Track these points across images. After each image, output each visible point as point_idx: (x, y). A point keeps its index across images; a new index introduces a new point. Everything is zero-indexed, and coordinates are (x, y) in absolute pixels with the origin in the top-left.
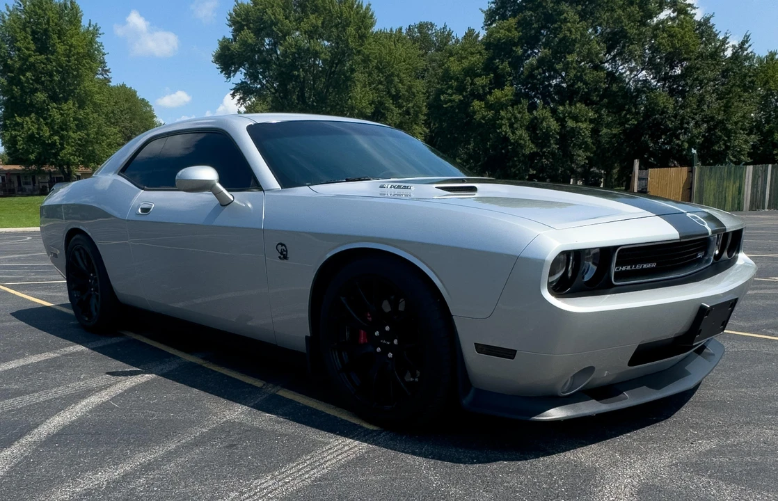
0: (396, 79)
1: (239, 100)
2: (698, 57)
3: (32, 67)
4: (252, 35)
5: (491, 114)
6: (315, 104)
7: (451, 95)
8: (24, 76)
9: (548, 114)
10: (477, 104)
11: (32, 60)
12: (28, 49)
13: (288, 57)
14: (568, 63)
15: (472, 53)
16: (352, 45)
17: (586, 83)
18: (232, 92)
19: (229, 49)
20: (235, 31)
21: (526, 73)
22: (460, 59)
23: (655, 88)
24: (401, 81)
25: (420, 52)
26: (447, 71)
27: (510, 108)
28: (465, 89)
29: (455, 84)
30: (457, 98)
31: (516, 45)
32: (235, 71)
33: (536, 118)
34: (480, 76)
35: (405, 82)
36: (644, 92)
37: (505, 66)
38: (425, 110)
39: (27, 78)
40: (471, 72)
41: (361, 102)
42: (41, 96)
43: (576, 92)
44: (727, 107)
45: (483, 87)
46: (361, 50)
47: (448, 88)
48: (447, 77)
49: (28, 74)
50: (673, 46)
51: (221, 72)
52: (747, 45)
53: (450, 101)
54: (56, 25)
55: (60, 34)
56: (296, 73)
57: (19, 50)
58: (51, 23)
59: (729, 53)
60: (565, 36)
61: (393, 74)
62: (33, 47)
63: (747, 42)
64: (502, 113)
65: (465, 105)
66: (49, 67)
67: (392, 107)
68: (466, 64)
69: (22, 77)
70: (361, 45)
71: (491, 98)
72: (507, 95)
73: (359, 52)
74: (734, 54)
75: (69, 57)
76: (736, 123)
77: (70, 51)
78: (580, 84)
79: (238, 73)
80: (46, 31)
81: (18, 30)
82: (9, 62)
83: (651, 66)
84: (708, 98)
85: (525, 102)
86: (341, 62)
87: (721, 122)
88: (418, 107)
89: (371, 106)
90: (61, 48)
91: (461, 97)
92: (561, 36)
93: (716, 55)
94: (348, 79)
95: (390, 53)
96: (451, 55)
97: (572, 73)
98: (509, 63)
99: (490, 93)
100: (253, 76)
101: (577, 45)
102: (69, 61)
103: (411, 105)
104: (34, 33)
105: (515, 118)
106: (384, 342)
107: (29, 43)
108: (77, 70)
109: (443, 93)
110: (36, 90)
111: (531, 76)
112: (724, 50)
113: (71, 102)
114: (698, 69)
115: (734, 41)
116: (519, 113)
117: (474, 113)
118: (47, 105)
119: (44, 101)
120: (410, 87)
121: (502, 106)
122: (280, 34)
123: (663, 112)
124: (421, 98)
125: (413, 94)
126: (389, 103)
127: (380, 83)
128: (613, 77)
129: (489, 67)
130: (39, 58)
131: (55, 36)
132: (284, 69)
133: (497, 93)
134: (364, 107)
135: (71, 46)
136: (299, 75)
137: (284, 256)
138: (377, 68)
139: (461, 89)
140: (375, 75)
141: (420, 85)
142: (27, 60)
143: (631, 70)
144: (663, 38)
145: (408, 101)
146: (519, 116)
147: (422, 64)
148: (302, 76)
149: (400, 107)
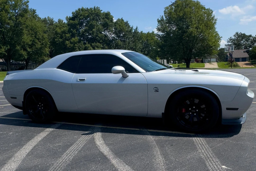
0: (38, 33)
2: (126, 32)
5: (72, 45)
6: (9, 40)
7: (59, 39)
9: (90, 46)
10: (67, 42)
14: (93, 31)
15: (64, 27)
17: (99, 37)
21: (81, 33)
22: (60, 28)
23: (117, 39)
24: (40, 34)
25: (45, 25)
26: (56, 32)
27: (78, 44)
28: (63, 37)
29: (59, 36)
30: (61, 40)
31: (77, 25)
33: (86, 47)
34: (67, 34)
35: (41, 34)
36: (115, 40)
37: (74, 31)
38: (49, 43)
40: (64, 32)
41: (27, 40)
43: (96, 40)
44: (135, 45)
45: (69, 37)
46: (25, 23)
47: (57, 37)
48: (56, 33)
50: (120, 28)
52: (137, 29)
53: (59, 41)
59: (133, 31)
60: (92, 23)
61: (37, 32)
63: (137, 28)
64: (76, 45)
65: (63, 42)
67: (38, 42)
68: (62, 30)
71: (72, 40)
72: (76, 40)
74: (134, 31)
76: (138, 49)
78: (97, 37)
83: (115, 33)
84: (131, 43)
85: (82, 42)
87: (135, 49)
88: (46, 42)
89: (30, 41)
91: (62, 40)
92: (90, 23)
93: (130, 31)
94: (22, 32)
95: (35, 25)
96: (57, 27)
97: (95, 34)
98: (76, 30)
99: (71, 39)
101: (95, 26)
103: (44, 42)
105: (80, 47)
106: (193, 111)
109: (56, 38)
111: (83, 34)
112: (132, 30)
114: (127, 35)
115: (134, 28)
116: (81, 45)
117: (67, 45)
120: (43, 36)
121: (76, 43)
123: (120, 46)
124: (47, 40)
125: (44, 38)
126: (37, 41)
127: (33, 34)
128: (106, 36)
129: (69, 31)
133: (73, 39)
134: (28, 42)
137: (157, 91)
138: (31, 29)
139: (61, 37)
140: (30, 32)
141: (46, 36)
143: (110, 34)
144: (118, 26)
145: (42, 40)
146: (81, 46)
147: (46, 29)
149: (40, 42)
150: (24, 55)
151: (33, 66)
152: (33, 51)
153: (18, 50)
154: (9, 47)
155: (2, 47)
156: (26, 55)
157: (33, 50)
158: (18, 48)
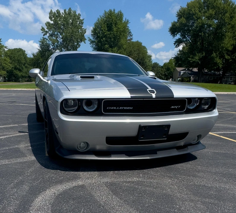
1: (176, 46)
3: (105, 36)
4: (185, 20)
6: (207, 46)
8: (102, 39)
11: (105, 34)
12: (105, 30)
13: (198, 27)
16: (227, 21)
18: (174, 42)
19: (175, 26)
20: (179, 18)
32: (176, 34)
39: (103, 40)
41: (227, 45)
42: (107, 46)
46: (231, 23)
49: (104, 39)
51: (171, 35)
54: (115, 21)
55: (116, 24)
56: (200, 34)
57: (102, 30)
58: (113, 21)
62: (106, 29)
66: (110, 36)
69: (102, 40)
70: (231, 21)
73: (229, 24)
75: (117, 32)
77: (118, 30)
79: (178, 35)
80: (111, 23)
81: (103, 24)
82: (99, 35)
86: (221, 28)
89: (231, 46)
90: (115, 29)
94: (223, 35)
100: (183, 36)
102: (117, 34)
104: (107, 24)
107: (105, 28)
108: (119, 36)
110: (106, 44)
113: (116, 48)
118: (109, 49)
119: (108, 48)
122: (196, 19)
130: (108, 33)
131: (114, 25)
132: (195, 33)
134: (228, 47)
135: (118, 28)
136: (201, 35)
142: (104, 34)
148: (203, 35)
150: (219, 63)
151: (231, 78)
152: (233, 59)
153: (213, 58)
154: (204, 54)
155: (197, 54)
156: (221, 64)
157: (234, 57)
158: (214, 55)
